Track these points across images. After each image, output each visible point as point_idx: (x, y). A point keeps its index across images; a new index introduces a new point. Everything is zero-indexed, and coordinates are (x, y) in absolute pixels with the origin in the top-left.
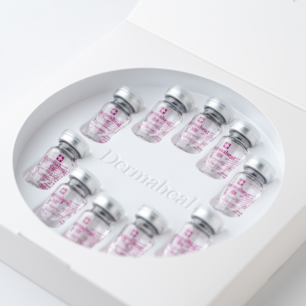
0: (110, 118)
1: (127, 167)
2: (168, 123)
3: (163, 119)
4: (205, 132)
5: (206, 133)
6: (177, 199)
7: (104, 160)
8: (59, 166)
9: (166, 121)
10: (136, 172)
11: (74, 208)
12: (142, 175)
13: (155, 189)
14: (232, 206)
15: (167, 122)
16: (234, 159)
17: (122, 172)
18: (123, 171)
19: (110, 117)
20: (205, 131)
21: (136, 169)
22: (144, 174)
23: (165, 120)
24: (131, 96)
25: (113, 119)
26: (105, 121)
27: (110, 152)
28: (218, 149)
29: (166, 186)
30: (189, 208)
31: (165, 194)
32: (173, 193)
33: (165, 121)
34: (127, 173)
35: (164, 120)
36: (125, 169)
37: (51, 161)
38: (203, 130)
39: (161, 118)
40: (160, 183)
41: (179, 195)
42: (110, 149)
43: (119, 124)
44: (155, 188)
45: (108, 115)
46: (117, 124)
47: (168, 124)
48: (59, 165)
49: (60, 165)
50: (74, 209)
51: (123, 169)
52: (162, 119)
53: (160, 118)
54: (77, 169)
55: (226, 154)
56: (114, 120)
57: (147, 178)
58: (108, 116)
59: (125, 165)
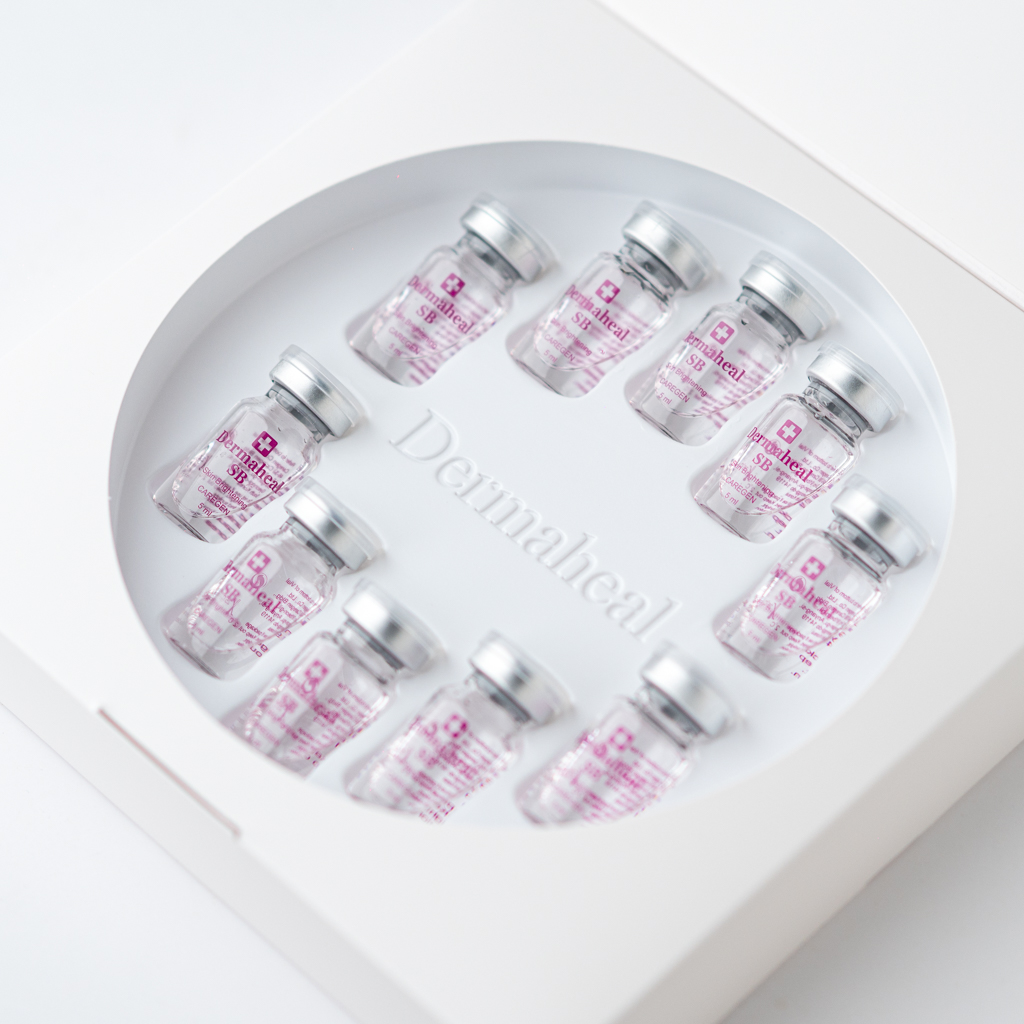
0: (438, 306)
1: (473, 476)
2: (620, 333)
3: (604, 319)
4: (730, 373)
5: (733, 376)
6: (611, 602)
7: (406, 448)
8: (261, 469)
9: (615, 326)
10: (501, 496)
11: (297, 606)
12: (515, 509)
13: (549, 564)
14: (787, 631)
15: (616, 329)
16: (808, 476)
17: (456, 494)
18: (459, 491)
19: (439, 303)
20: (731, 369)
21: (500, 487)
22: (524, 506)
23: (610, 324)
24: (514, 233)
25: (450, 309)
26: (423, 313)
27: (429, 419)
28: (762, 441)
29: (584, 554)
30: (644, 638)
31: (577, 584)
32: (602, 579)
33: (611, 327)
34: (469, 499)
35: (607, 323)
36: (465, 486)
37: (236, 452)
38: (726, 367)
39: (599, 316)
40: (567, 543)
41: (622, 589)
42: (429, 411)
43: (465, 326)
44: (548, 560)
45: (434, 296)
46: (459, 326)
47: (618, 336)
48: (260, 466)
49: (264, 465)
50: (297, 611)
51: (460, 485)
52: (600, 319)
53: (596, 316)
54: (309, 493)
55: (782, 460)
56: (450, 312)
57: (531, 521)
58: (434, 299)
59: (469, 470)
